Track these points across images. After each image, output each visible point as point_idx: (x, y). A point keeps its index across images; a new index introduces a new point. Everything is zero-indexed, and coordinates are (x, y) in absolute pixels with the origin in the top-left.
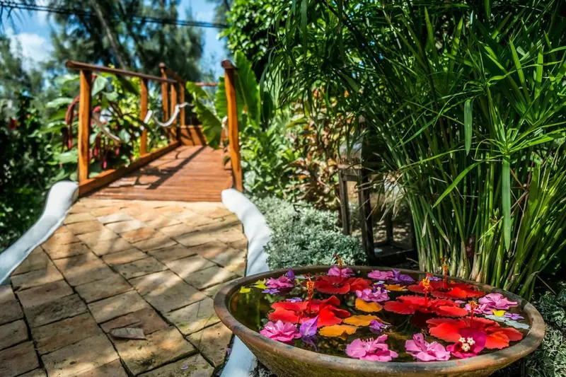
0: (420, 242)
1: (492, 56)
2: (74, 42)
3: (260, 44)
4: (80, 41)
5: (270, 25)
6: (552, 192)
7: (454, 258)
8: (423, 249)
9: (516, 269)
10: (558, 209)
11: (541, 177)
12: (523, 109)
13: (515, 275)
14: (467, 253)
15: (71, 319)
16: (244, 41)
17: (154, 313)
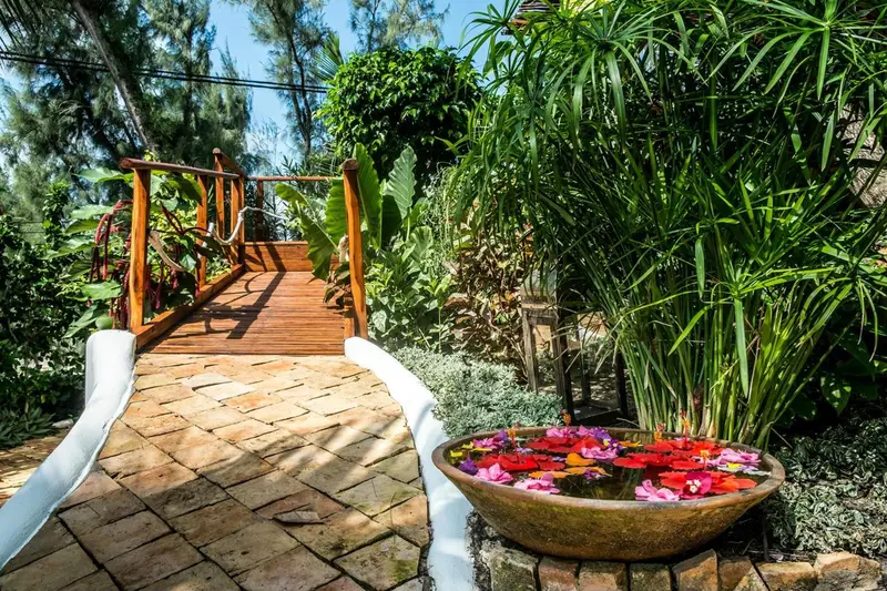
0: (637, 395)
1: (721, 194)
2: (44, 104)
3: (376, 128)
4: (53, 104)
5: (391, 102)
6: (785, 335)
7: (680, 411)
8: (642, 404)
9: (751, 420)
10: (792, 352)
11: (773, 319)
12: (753, 249)
13: (750, 426)
14: (696, 406)
15: (213, 508)
16: (353, 124)
17: (319, 496)
